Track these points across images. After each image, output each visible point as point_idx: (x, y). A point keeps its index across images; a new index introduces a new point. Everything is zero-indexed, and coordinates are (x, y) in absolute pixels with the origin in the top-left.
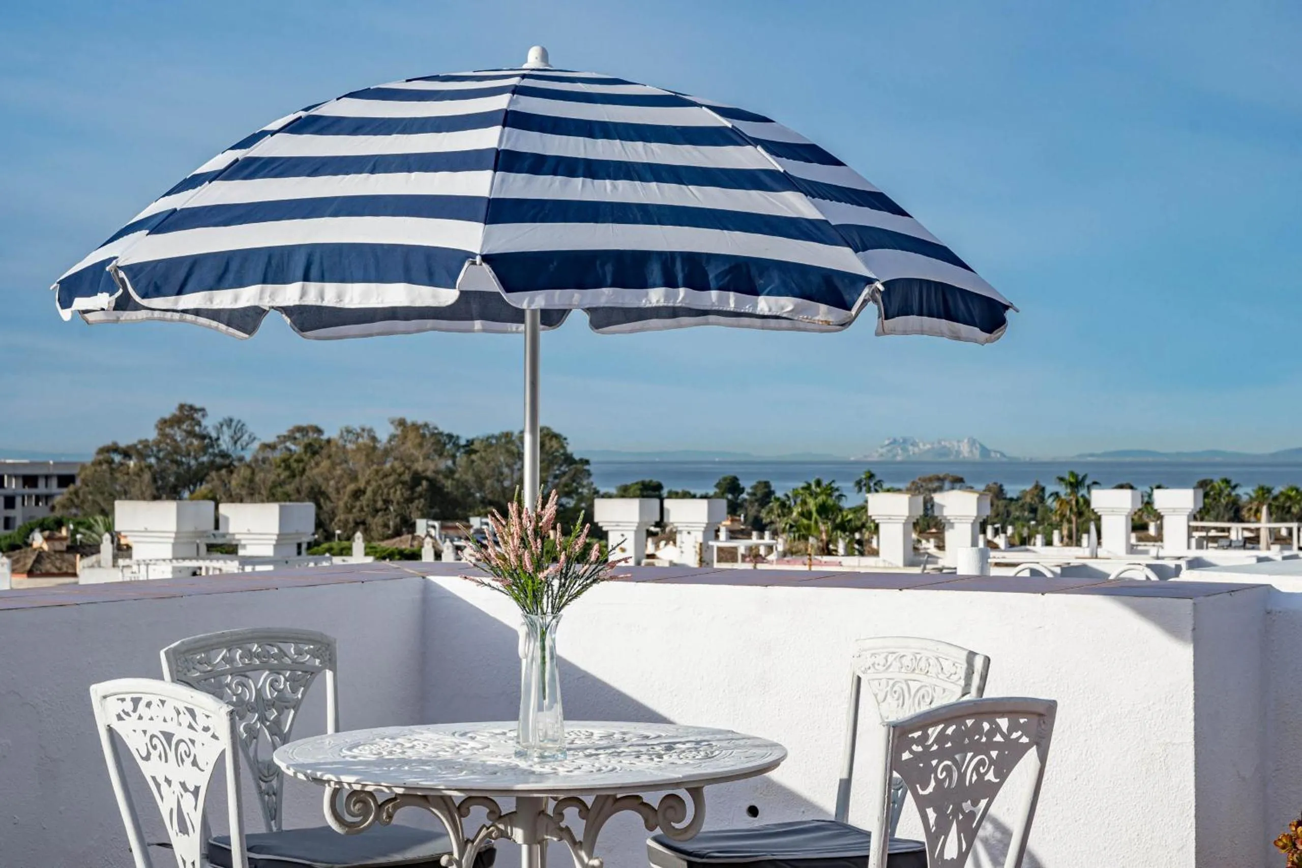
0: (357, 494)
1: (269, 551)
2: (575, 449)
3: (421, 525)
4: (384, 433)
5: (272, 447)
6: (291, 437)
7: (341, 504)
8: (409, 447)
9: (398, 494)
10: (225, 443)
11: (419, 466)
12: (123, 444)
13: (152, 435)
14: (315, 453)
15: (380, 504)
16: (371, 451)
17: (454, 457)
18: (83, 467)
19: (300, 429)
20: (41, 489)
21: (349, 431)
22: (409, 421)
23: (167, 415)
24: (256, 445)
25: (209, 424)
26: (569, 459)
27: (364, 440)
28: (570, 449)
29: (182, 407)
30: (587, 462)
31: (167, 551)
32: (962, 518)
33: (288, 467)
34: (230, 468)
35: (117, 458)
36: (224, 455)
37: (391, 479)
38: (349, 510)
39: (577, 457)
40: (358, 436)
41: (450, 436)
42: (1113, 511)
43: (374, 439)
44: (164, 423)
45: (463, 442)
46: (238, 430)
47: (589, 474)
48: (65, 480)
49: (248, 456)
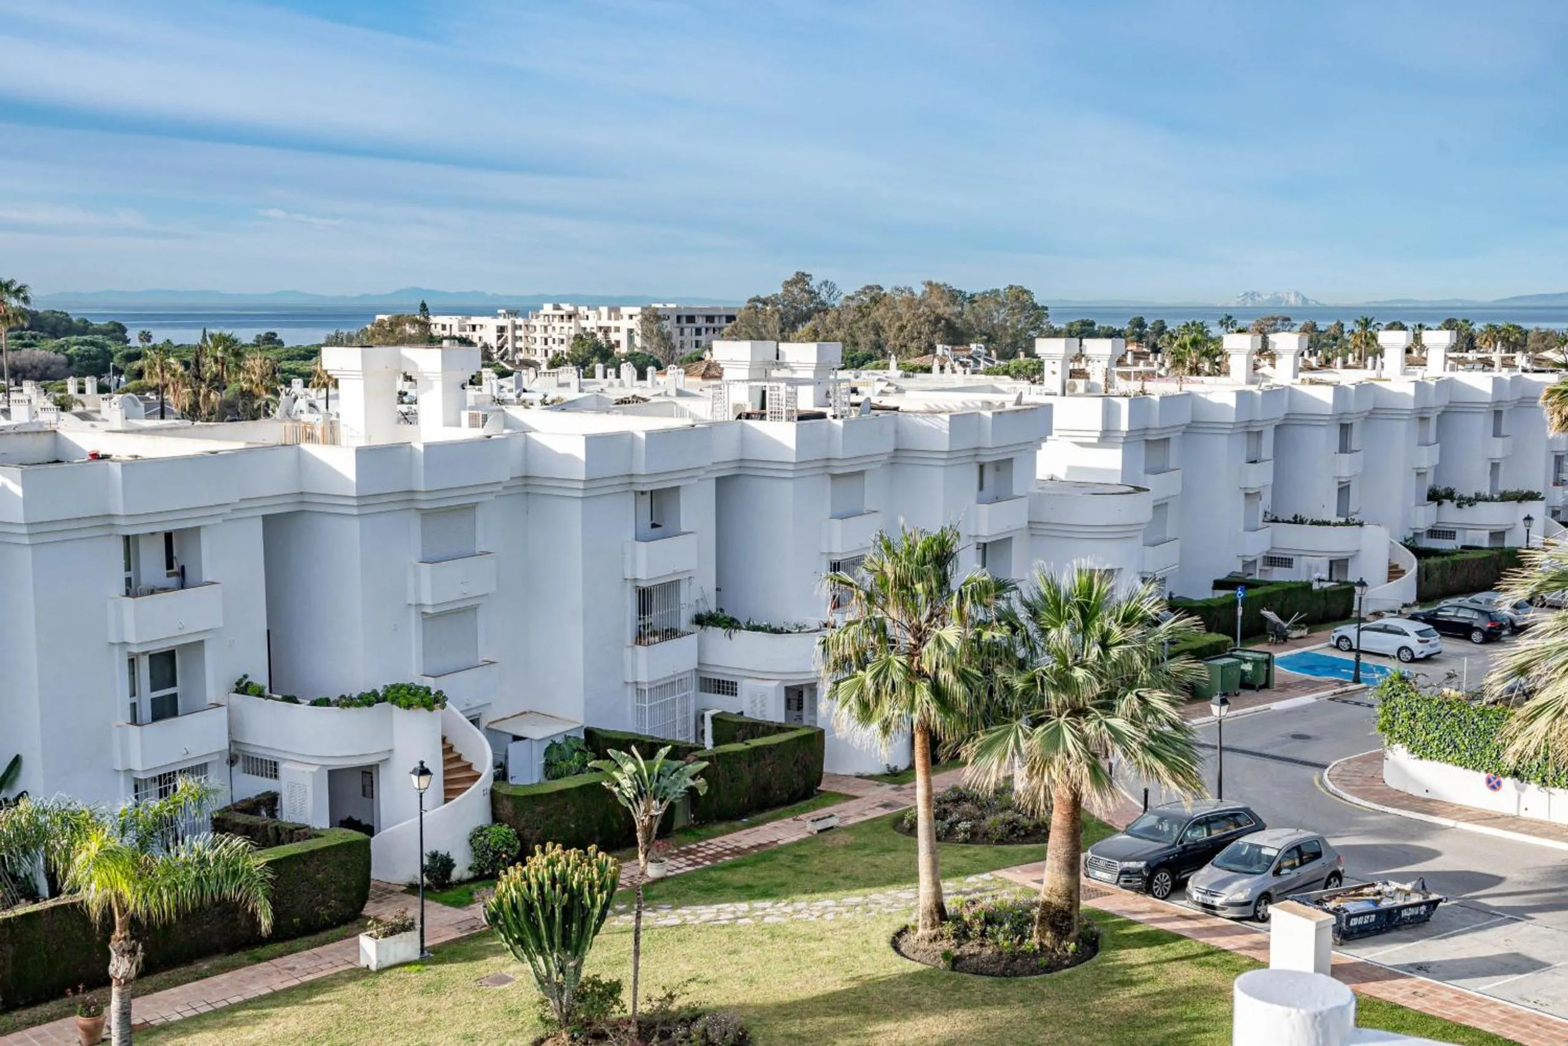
0: (902, 328)
2: (1039, 299)
3: (940, 349)
4: (919, 290)
5: (852, 298)
6: (863, 292)
7: (892, 334)
8: (934, 300)
9: (926, 329)
10: (823, 296)
11: (939, 311)
13: (780, 291)
14: (876, 302)
15: (916, 334)
16: (912, 303)
17: (962, 305)
18: (740, 310)
19: (868, 287)
20: (716, 324)
21: (897, 289)
22: (934, 282)
23: (789, 279)
24: (842, 297)
25: (814, 284)
26: (1035, 307)
27: (907, 294)
28: (1035, 301)
29: (797, 273)
30: (1046, 308)
32: (1288, 351)
33: (861, 311)
34: (826, 312)
35: (760, 305)
36: (823, 303)
37: (922, 319)
38: (897, 338)
39: (1039, 305)
40: (902, 292)
41: (960, 292)
42: (1393, 345)
43: (912, 294)
44: (787, 283)
45: (968, 295)
46: (831, 288)
47: (1047, 315)
48: (730, 318)
49: (837, 305)
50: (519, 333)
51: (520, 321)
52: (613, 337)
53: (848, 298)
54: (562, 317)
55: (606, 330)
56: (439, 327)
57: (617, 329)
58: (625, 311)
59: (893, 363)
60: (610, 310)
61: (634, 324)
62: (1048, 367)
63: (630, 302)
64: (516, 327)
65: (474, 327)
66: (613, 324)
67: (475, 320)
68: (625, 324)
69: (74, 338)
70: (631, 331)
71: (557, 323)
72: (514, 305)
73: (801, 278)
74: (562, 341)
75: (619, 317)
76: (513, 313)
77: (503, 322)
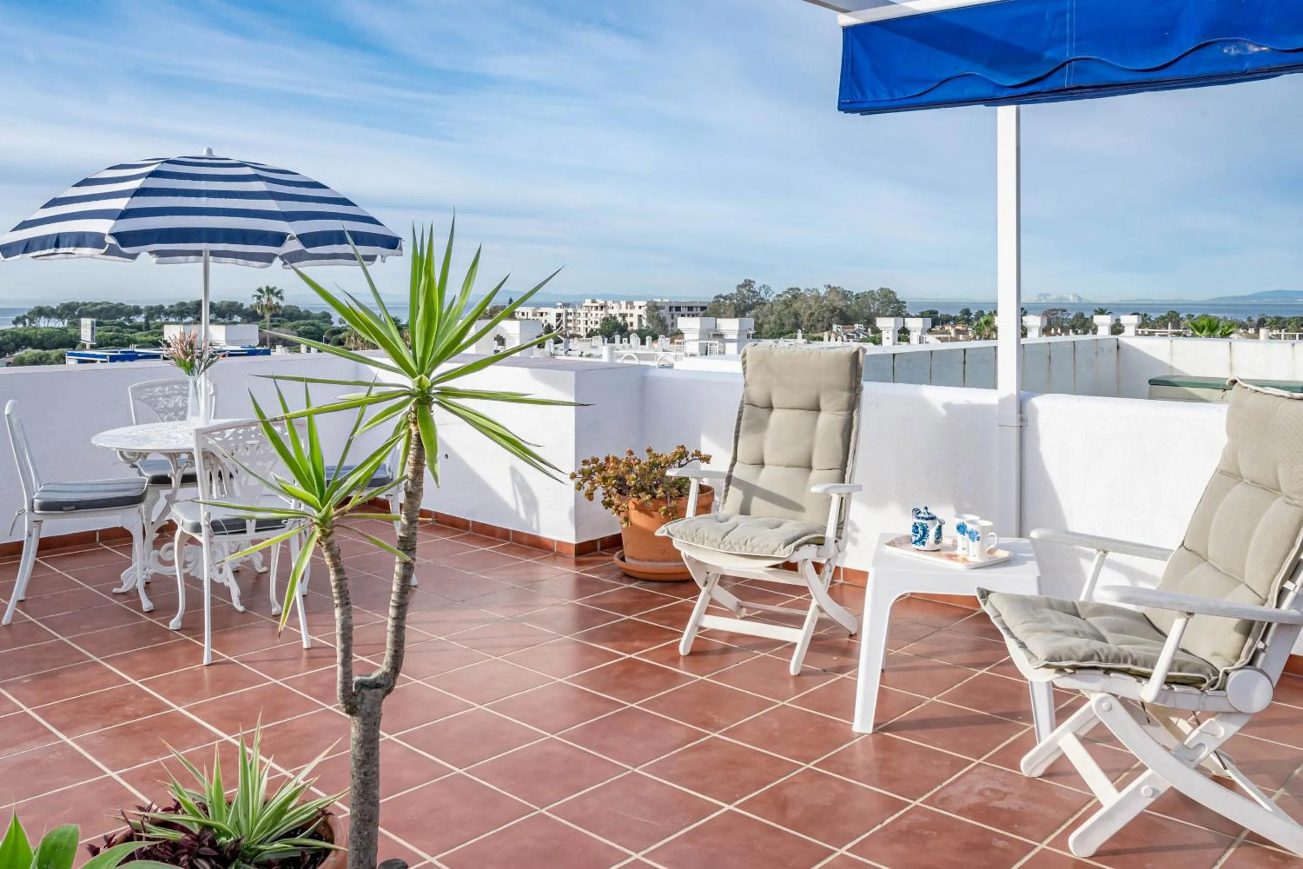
0: (812, 314)
1: (735, 337)
2: (899, 297)
3: (835, 327)
4: (823, 291)
5: (781, 296)
6: (788, 292)
7: (806, 319)
8: (832, 297)
9: (827, 314)
10: (762, 294)
11: (836, 304)
12: (724, 295)
13: (735, 291)
14: (796, 298)
15: (820, 318)
16: (817, 298)
17: (851, 300)
18: (709, 303)
19: (792, 289)
20: (694, 312)
21: (808, 290)
22: (832, 286)
23: (740, 284)
24: (774, 295)
25: (756, 287)
26: (897, 301)
27: (815, 293)
28: (898, 297)
29: (746, 280)
30: (905, 302)
31: (697, 337)
32: (1035, 327)
33: (786, 304)
34: (764, 304)
35: (722, 300)
36: (762, 299)
37: (824, 309)
38: (808, 321)
39: (900, 300)
40: (812, 291)
41: (849, 292)
42: (1103, 325)
43: (818, 293)
44: (739, 286)
45: (854, 294)
46: (767, 289)
47: (905, 307)
48: (703, 308)
49: (771, 300)
50: (570, 317)
51: (570, 310)
52: (628, 320)
53: (778, 296)
54: (597, 308)
55: (624, 316)
56: (520, 314)
57: (631, 315)
58: (637, 304)
59: (800, 334)
60: (627, 303)
61: (642, 312)
62: (884, 335)
63: (640, 298)
64: (567, 314)
65: (542, 314)
66: (629, 311)
67: (543, 310)
68: (637, 312)
69: (302, 322)
70: (640, 316)
71: (594, 312)
72: (566, 301)
73: (748, 284)
74: (597, 323)
75: (632, 307)
76: (566, 305)
77: (560, 311)
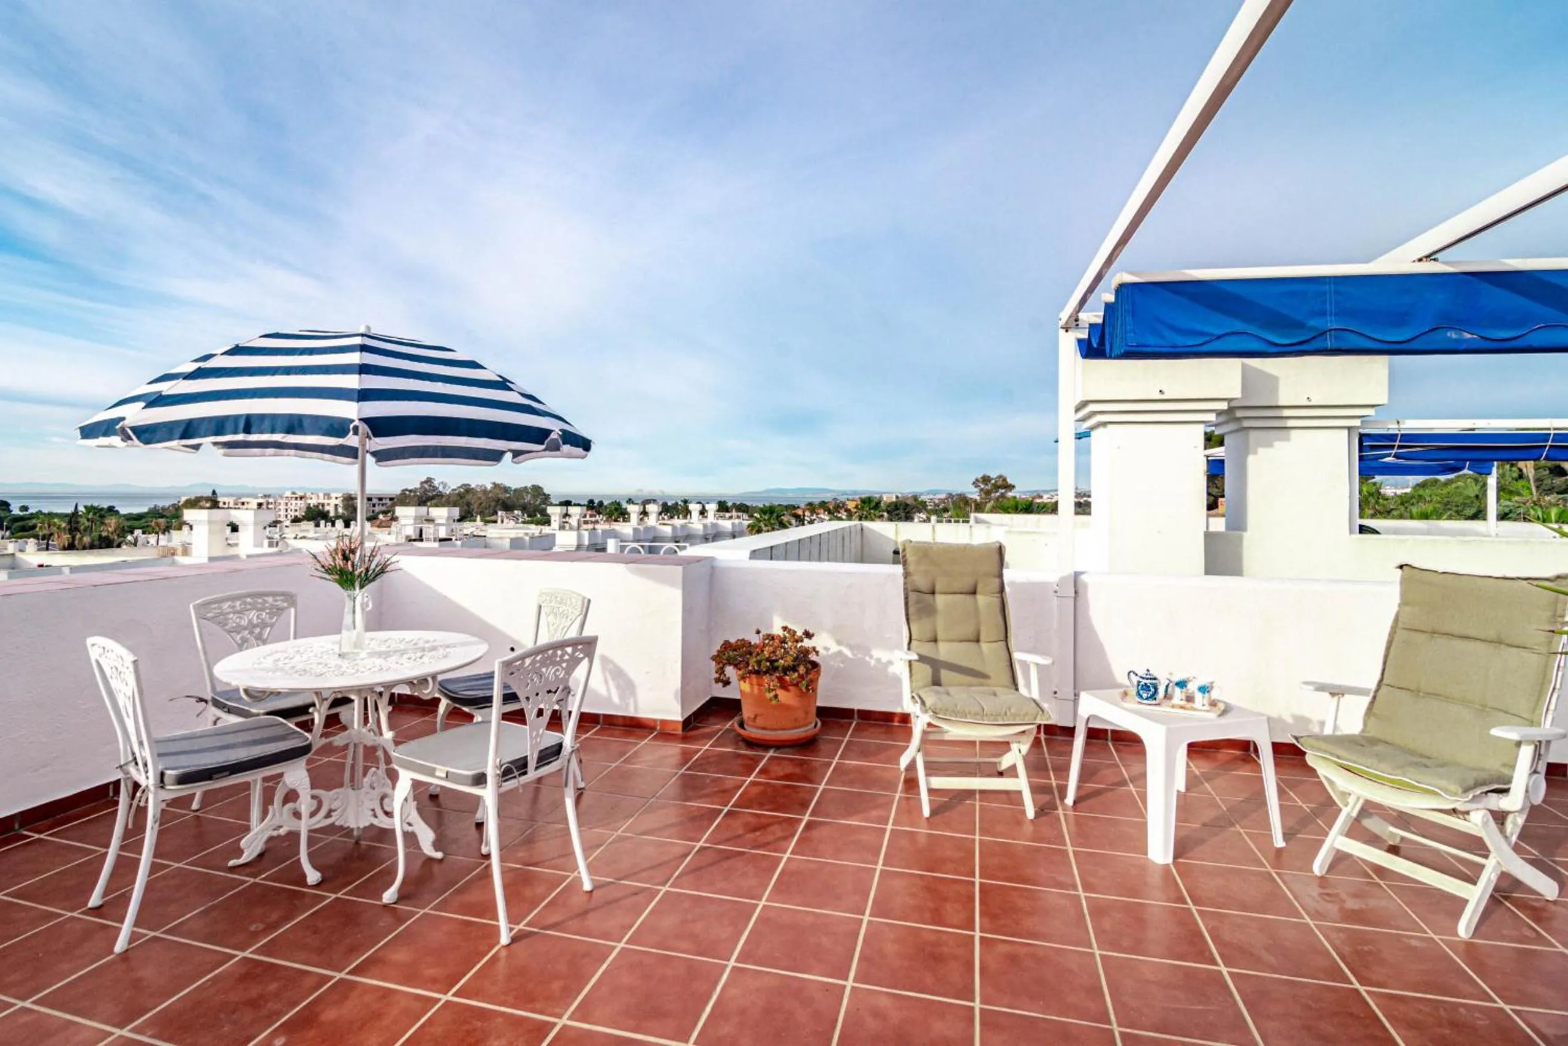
0: (481, 504)
1: (444, 521)
2: (546, 491)
3: (500, 513)
4: (489, 487)
6: (461, 487)
7: (476, 506)
8: (497, 491)
9: (493, 504)
10: (441, 489)
11: (500, 496)
12: (410, 488)
15: (488, 507)
16: (485, 491)
17: (510, 493)
20: (384, 501)
22: (496, 483)
23: (423, 480)
25: (436, 483)
26: (544, 494)
27: (483, 488)
31: (412, 522)
33: (460, 496)
34: (442, 496)
35: (408, 493)
36: (441, 492)
37: (491, 500)
38: (479, 508)
39: (546, 494)
41: (509, 487)
43: (486, 488)
44: (422, 482)
45: (513, 489)
46: (445, 485)
47: (550, 498)
48: (392, 499)
49: (448, 492)
50: (270, 506)
51: (271, 500)
52: (327, 508)
53: (453, 490)
54: (296, 498)
55: (323, 505)
56: (222, 504)
57: (328, 504)
58: (333, 495)
59: (479, 518)
60: (325, 495)
61: (339, 502)
62: (553, 519)
63: (336, 491)
64: (268, 503)
65: (243, 504)
66: (326, 501)
68: (333, 502)
70: (336, 505)
71: (294, 502)
72: (267, 493)
73: (429, 481)
74: (296, 510)
75: (329, 498)
76: (267, 496)
77: (261, 501)
